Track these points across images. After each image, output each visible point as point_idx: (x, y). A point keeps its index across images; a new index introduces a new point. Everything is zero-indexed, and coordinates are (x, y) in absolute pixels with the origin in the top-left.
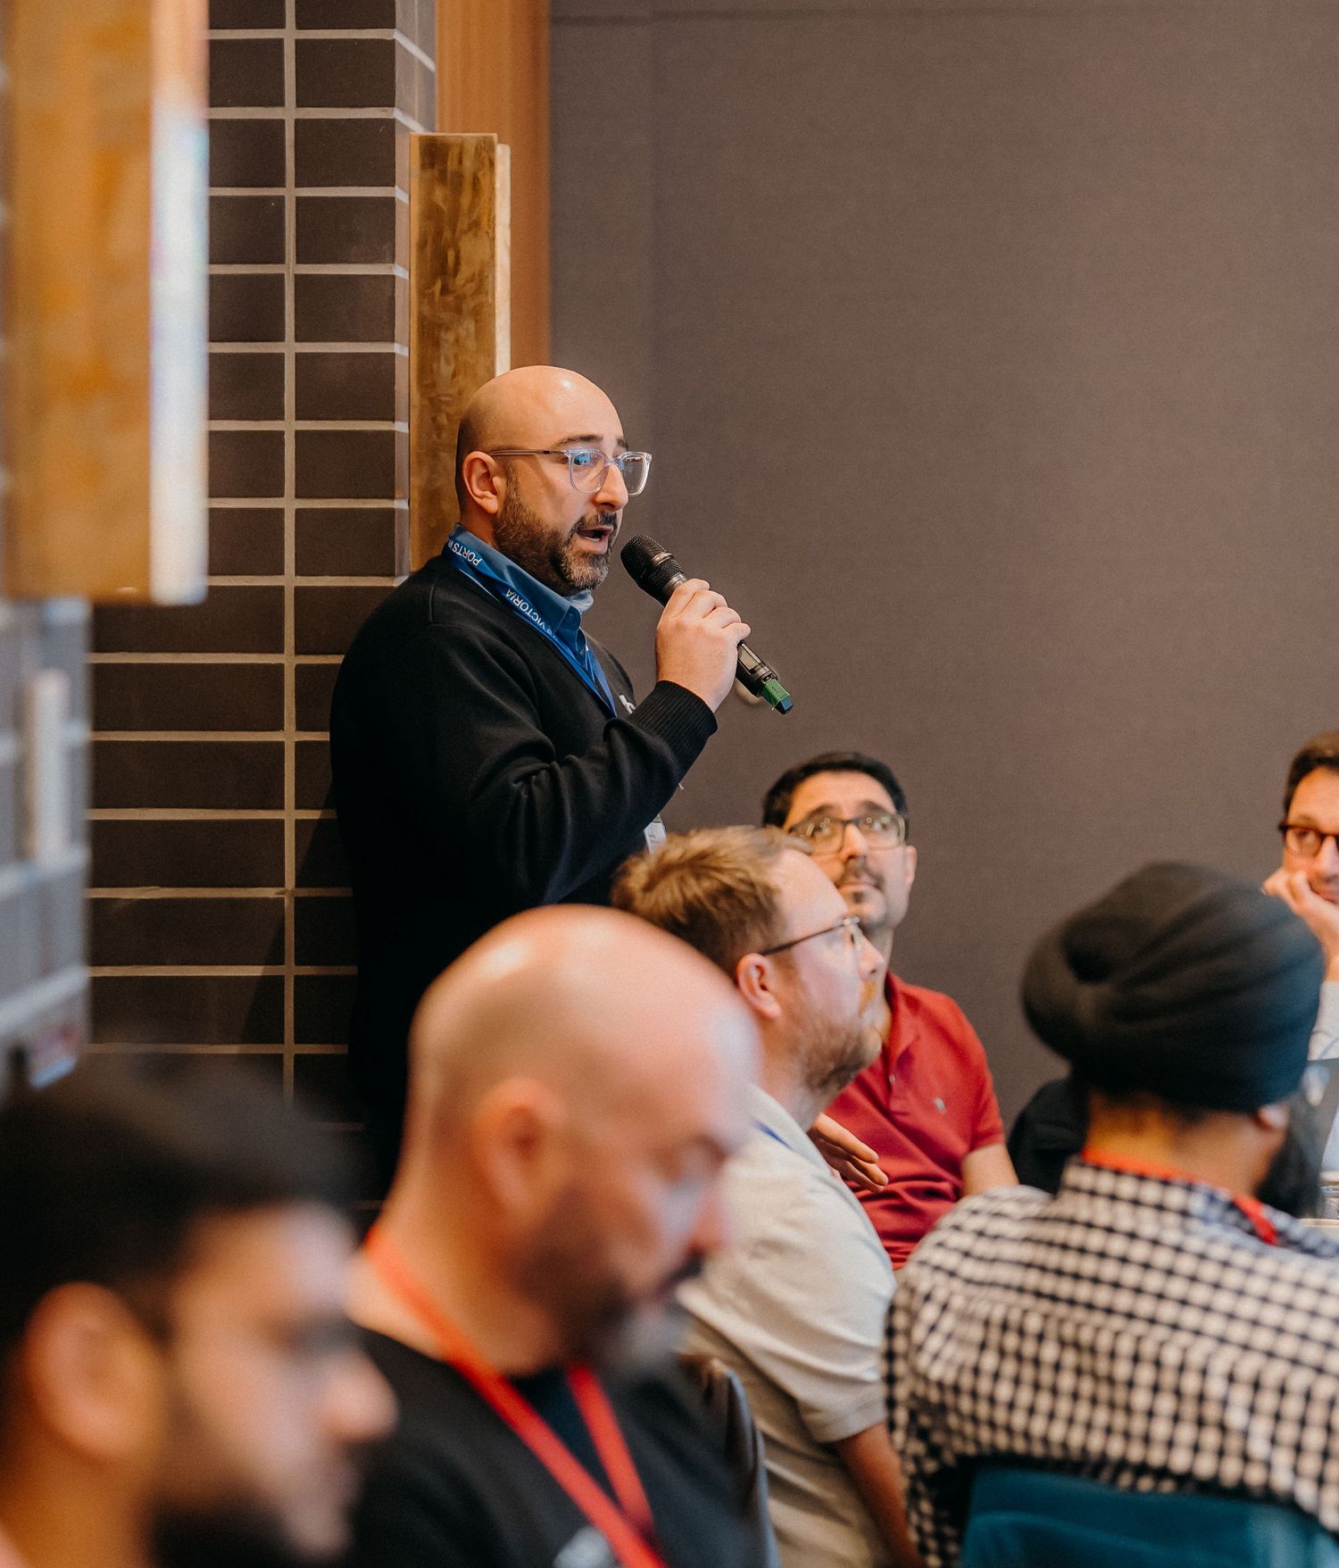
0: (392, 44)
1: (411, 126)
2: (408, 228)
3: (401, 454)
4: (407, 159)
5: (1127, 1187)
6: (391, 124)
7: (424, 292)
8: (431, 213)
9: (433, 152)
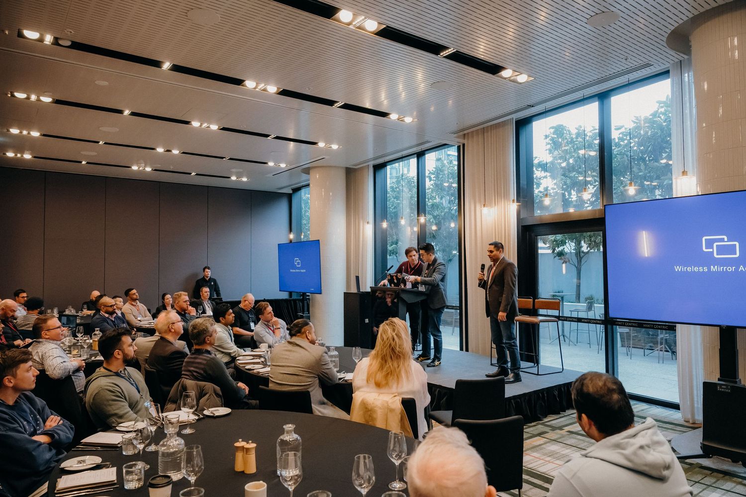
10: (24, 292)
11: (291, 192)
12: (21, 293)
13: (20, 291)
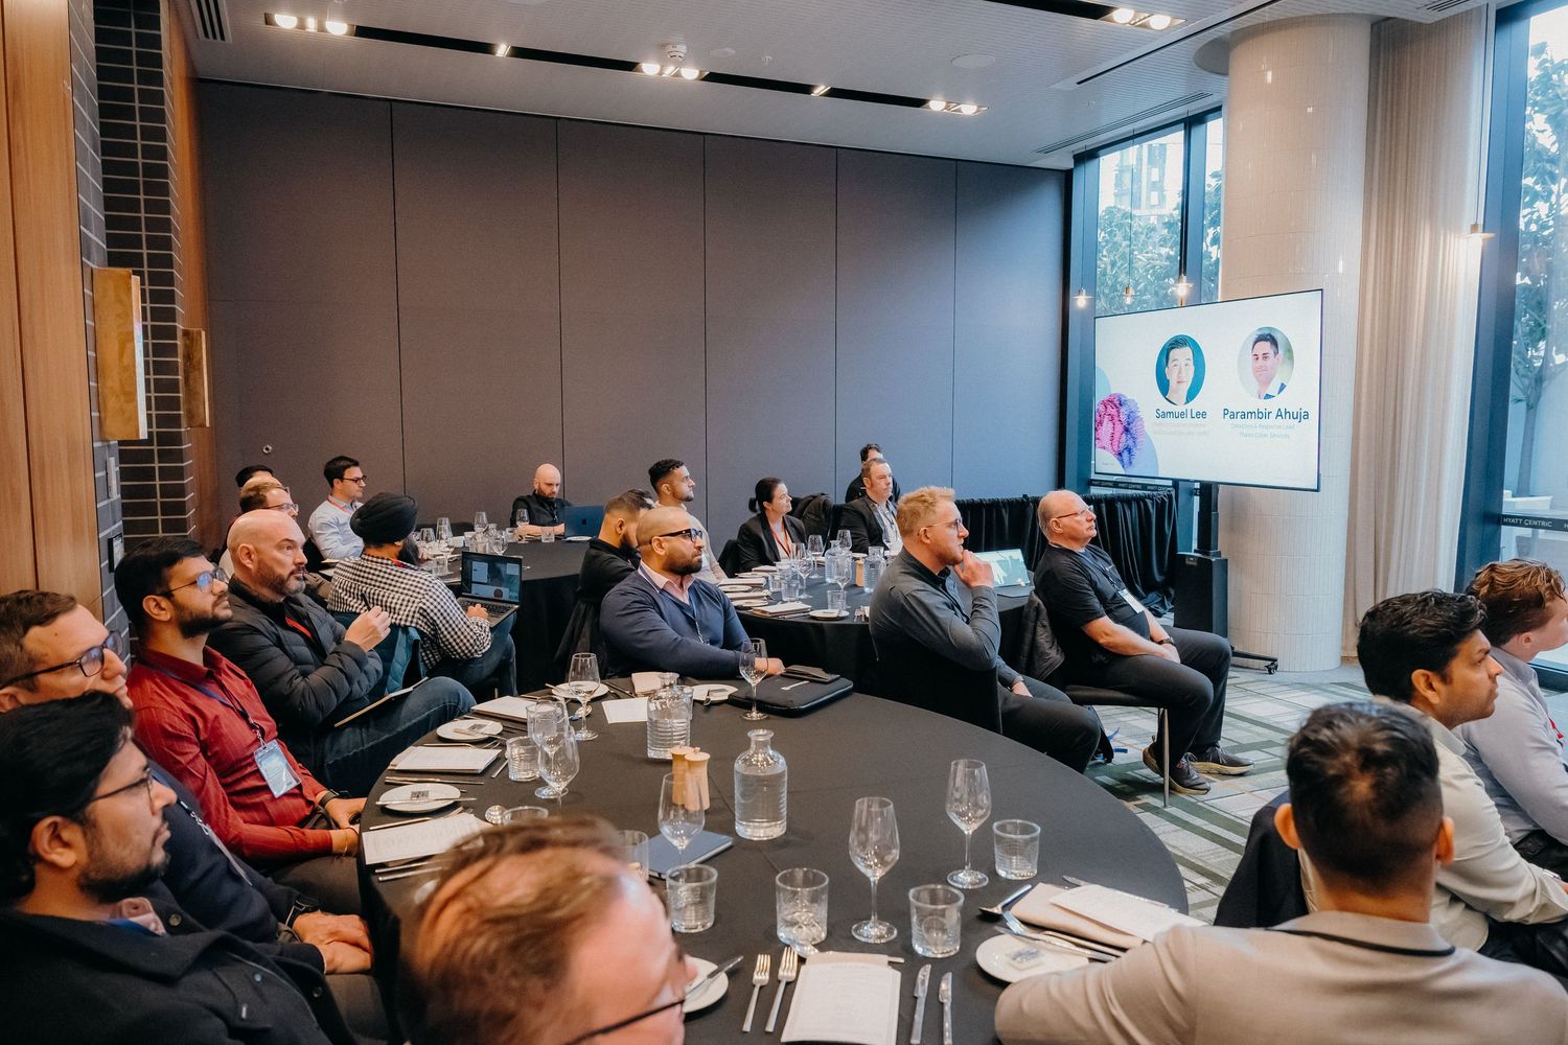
0: (174, 309)
1: (180, 327)
2: (180, 350)
3: (181, 400)
4: (179, 334)
5: (370, 558)
6: (175, 327)
7: (185, 365)
8: (186, 346)
9: (186, 333)
10: (356, 464)
11: (1070, 164)
12: (348, 467)
13: (343, 463)
